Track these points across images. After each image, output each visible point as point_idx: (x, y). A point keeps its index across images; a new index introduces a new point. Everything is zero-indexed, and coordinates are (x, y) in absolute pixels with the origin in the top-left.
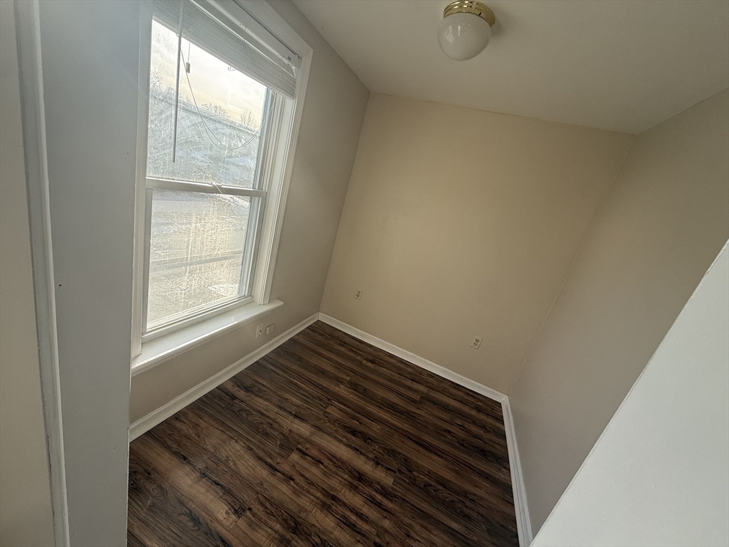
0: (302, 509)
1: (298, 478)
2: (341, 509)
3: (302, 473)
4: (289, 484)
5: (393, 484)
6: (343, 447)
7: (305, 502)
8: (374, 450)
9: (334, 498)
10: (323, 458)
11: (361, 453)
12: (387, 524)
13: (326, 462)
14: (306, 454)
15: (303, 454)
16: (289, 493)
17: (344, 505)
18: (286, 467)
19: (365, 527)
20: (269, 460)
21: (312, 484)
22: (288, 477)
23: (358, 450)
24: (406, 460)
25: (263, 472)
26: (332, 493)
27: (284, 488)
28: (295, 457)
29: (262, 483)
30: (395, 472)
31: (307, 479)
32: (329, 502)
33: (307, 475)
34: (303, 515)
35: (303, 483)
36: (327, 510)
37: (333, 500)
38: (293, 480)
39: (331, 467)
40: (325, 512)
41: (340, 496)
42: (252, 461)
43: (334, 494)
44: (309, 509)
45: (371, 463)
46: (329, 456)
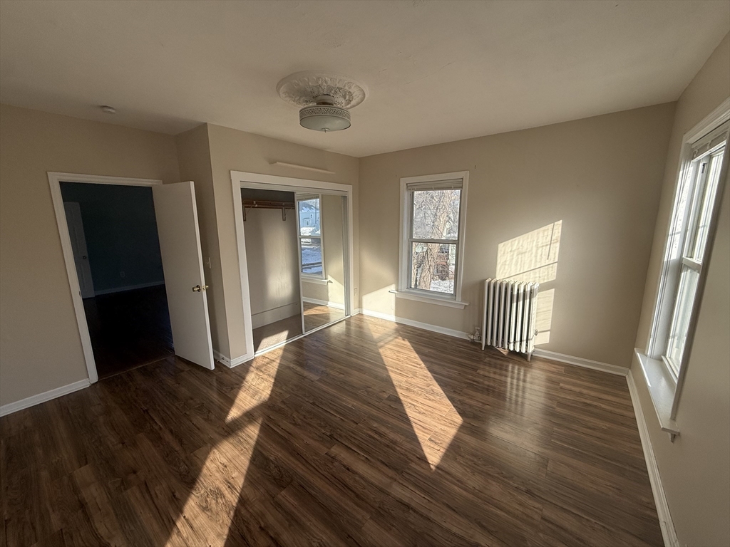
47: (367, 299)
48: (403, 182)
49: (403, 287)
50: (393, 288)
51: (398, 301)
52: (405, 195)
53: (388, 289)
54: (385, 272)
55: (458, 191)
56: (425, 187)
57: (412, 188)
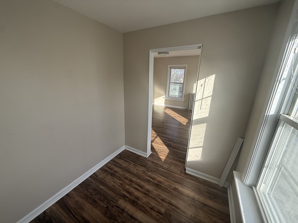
0: (156, 190)
1: (159, 200)
2: (143, 190)
3: (158, 203)
4: (162, 198)
5: (119, 200)
6: (139, 218)
7: (156, 192)
8: (122, 218)
9: (145, 194)
10: (150, 211)
11: (130, 215)
12: (127, 187)
13: (148, 209)
14: (158, 212)
15: (159, 212)
16: (161, 195)
17: (141, 192)
18: (166, 205)
19: (136, 186)
20: (173, 207)
21: (154, 199)
22: (163, 200)
23: (132, 217)
24: (106, 213)
25: (173, 202)
26: (146, 196)
27: (164, 196)
28: (163, 210)
29: (172, 198)
30: (116, 206)
31: (156, 201)
32: (147, 193)
33: (156, 202)
34: (156, 188)
35: (157, 198)
36: (148, 190)
37: (145, 193)
38: (161, 200)
39: (146, 206)
40: (149, 190)
41: (143, 195)
42: (180, 206)
43: (145, 195)
44: (154, 190)
45: (126, 210)
46: (147, 212)
47: (156, 100)
48: (169, 66)
49: (167, 96)
50: (164, 96)
51: (166, 100)
52: (169, 70)
53: (163, 97)
54: (162, 92)
55: (184, 70)
56: (175, 68)
57: (171, 68)
